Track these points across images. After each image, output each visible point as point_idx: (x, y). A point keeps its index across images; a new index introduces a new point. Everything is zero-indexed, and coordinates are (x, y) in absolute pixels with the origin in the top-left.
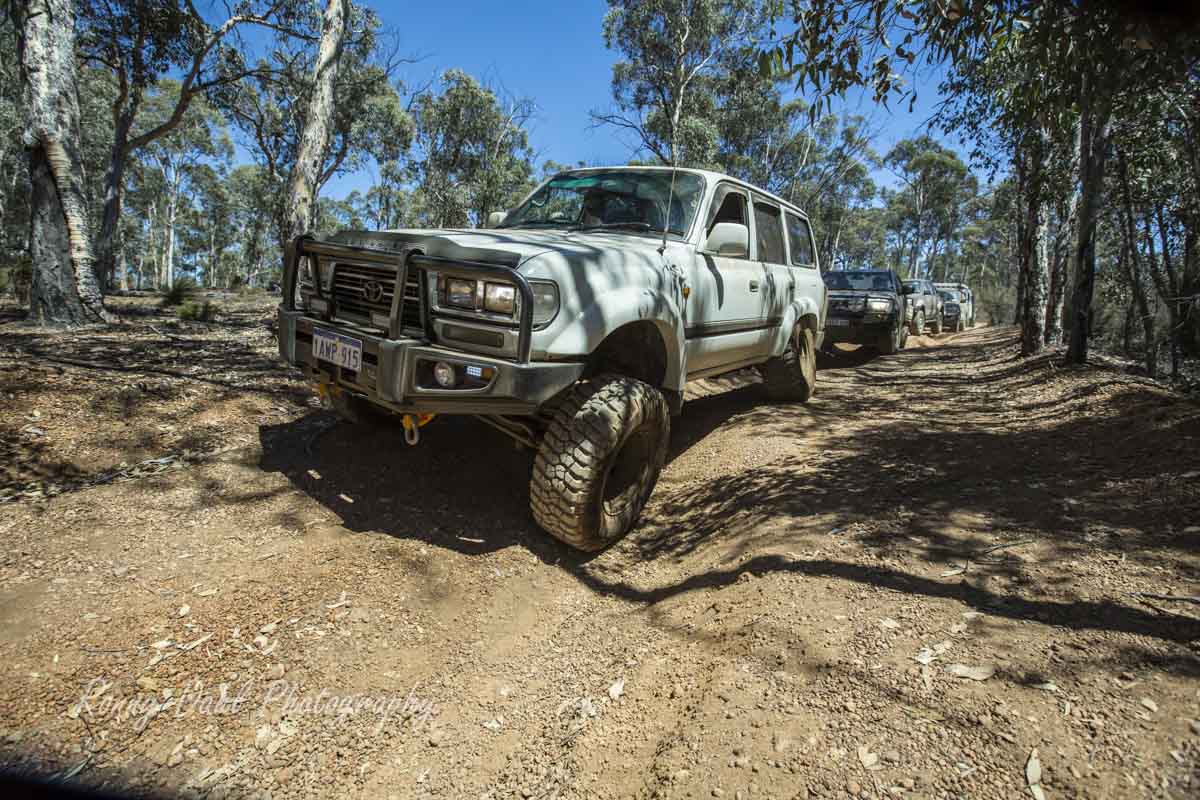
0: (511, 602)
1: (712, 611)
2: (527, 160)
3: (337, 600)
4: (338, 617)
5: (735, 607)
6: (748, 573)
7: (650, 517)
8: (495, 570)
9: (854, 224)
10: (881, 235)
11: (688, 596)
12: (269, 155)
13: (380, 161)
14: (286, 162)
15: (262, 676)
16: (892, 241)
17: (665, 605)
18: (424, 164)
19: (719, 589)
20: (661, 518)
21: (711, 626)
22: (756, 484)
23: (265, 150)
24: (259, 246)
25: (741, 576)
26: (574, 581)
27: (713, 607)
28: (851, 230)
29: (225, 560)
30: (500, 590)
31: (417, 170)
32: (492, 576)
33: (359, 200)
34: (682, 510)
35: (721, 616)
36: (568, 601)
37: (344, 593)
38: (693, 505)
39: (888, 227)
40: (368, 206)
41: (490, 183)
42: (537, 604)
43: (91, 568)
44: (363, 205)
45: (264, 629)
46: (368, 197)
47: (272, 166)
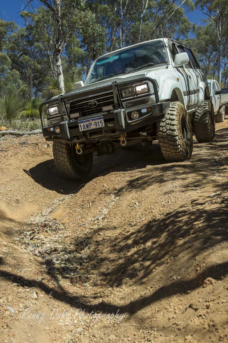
0: (28, 330)
1: (190, 310)
5: (211, 304)
6: (210, 278)
7: (103, 256)
8: (10, 308)
11: (164, 302)
17: (146, 312)
19: (188, 294)
20: (112, 256)
21: (196, 322)
22: (180, 221)
25: (206, 281)
26: (67, 306)
27: (190, 306)
30: (17, 323)
32: (8, 313)
34: (128, 247)
35: (202, 312)
36: (68, 321)
38: (136, 243)
42: (47, 328)
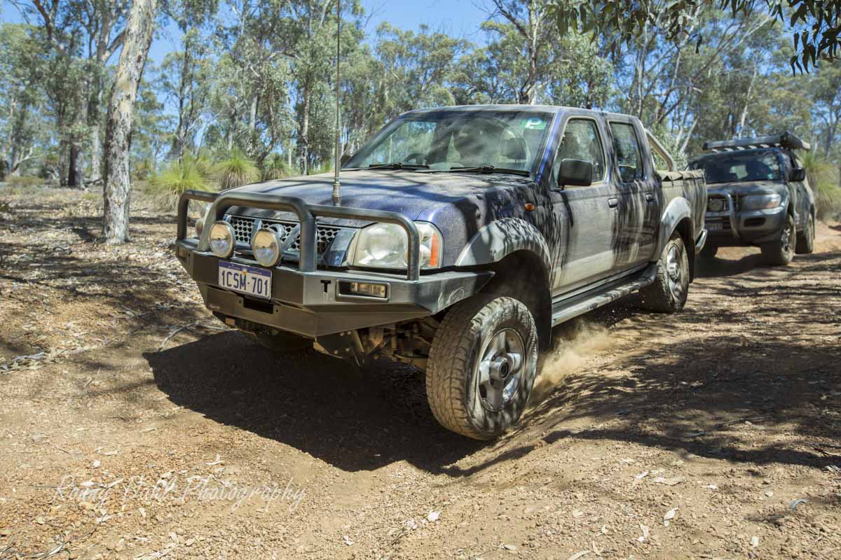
2: (358, 23)
3: (213, 460)
4: (216, 471)
9: (767, 95)
10: (806, 108)
12: (46, 16)
13: (183, 25)
14: (67, 25)
15: (169, 504)
16: (821, 114)
18: (235, 30)
23: (41, 9)
24: (27, 124)
28: (764, 103)
29: (116, 432)
31: (226, 37)
33: (153, 70)
37: (218, 456)
39: (815, 99)
40: (164, 77)
41: (313, 54)
43: (10, 436)
44: (158, 76)
45: (162, 476)
46: (164, 66)
47: (50, 30)
